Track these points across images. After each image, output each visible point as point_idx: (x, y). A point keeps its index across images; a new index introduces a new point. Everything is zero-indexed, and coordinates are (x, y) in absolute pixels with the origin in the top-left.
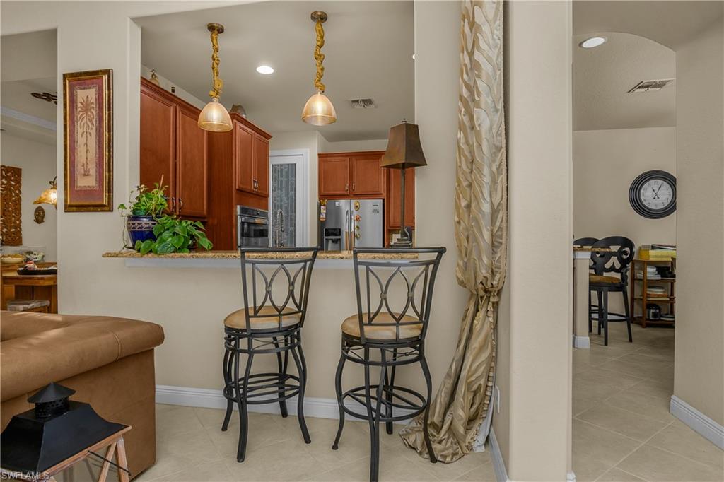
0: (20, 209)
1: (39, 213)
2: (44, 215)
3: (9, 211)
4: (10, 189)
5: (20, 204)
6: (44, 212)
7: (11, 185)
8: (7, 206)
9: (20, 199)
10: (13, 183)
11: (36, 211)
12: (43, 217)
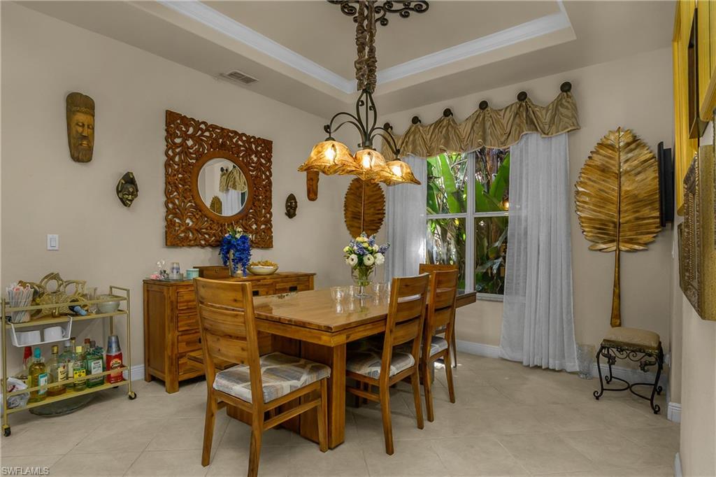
0: (271, 198)
1: (291, 203)
2: (296, 207)
3: (259, 200)
4: (260, 170)
5: (271, 191)
6: (296, 202)
7: (261, 164)
8: (257, 194)
9: (270, 184)
10: (263, 161)
11: (287, 201)
12: (295, 210)
